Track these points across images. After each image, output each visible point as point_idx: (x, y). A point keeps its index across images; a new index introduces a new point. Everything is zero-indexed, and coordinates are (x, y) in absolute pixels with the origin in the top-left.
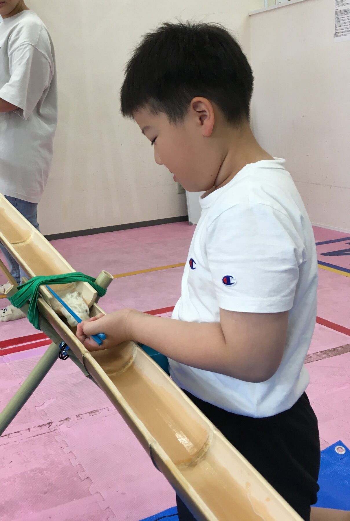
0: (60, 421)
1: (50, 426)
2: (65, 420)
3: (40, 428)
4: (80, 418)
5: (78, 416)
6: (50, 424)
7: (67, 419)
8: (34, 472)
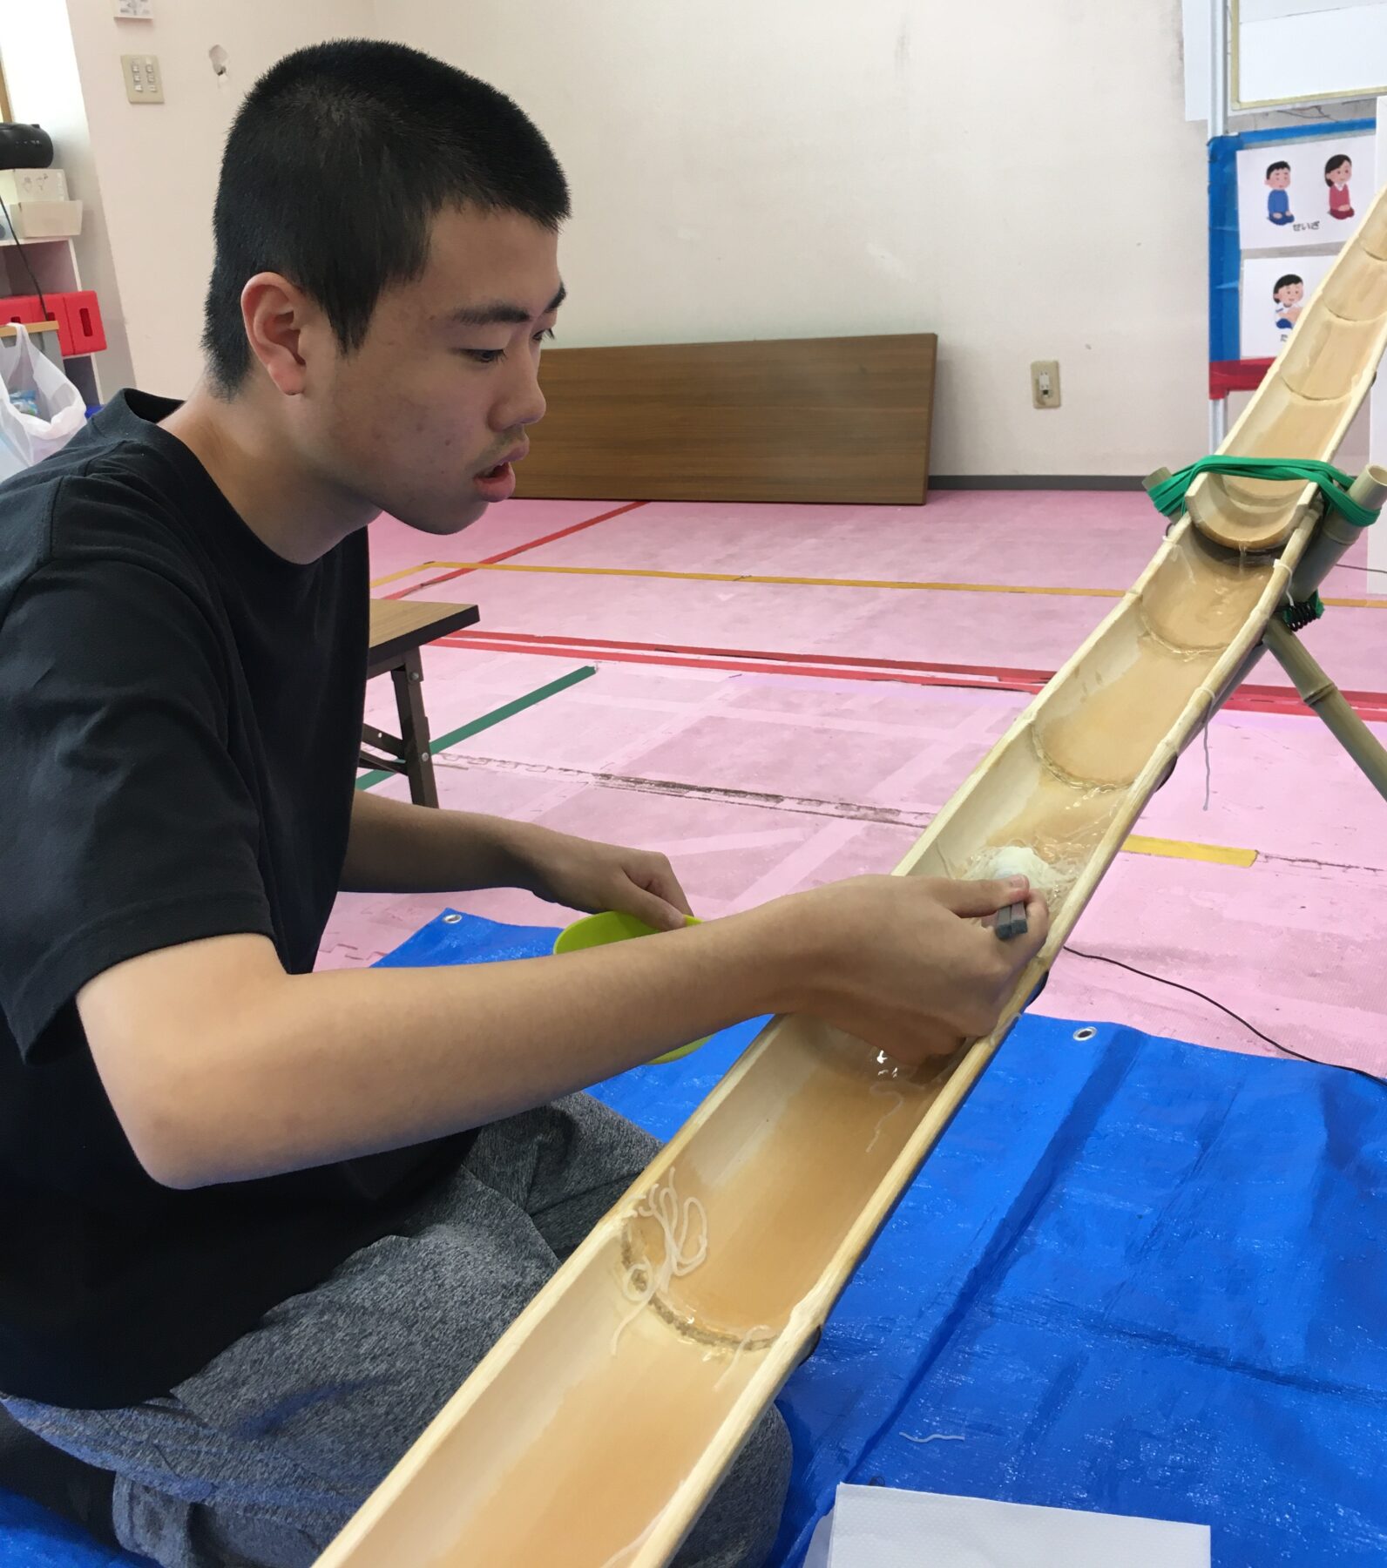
8: (1327, 938)
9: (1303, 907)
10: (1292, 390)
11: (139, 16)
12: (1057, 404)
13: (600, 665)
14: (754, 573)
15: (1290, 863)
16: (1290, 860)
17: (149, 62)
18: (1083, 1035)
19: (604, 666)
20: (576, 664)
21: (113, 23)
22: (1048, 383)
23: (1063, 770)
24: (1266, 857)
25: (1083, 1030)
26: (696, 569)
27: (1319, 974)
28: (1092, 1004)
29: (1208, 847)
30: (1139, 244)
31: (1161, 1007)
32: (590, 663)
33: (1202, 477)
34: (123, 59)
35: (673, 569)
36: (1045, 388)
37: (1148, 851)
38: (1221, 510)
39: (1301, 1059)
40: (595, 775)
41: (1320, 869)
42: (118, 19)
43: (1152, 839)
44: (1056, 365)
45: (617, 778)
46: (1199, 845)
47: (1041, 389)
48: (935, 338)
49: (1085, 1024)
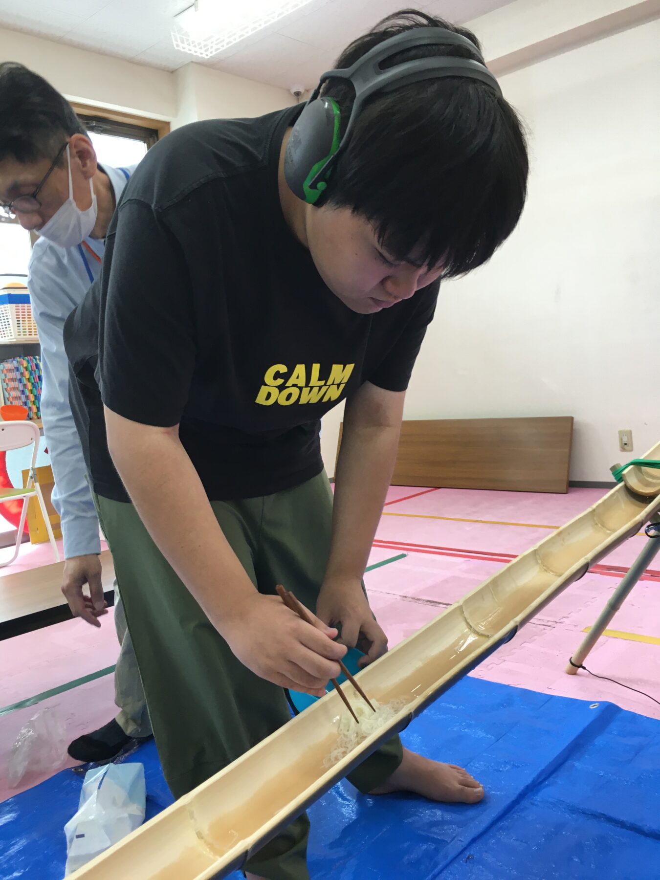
12: (631, 449)
13: (409, 553)
14: (483, 519)
18: (593, 706)
19: (411, 554)
20: (400, 552)
22: (626, 440)
23: (548, 568)
25: (594, 704)
26: (458, 516)
32: (405, 552)
33: (631, 467)
35: (446, 516)
36: (626, 442)
37: (640, 641)
38: (639, 481)
40: (401, 596)
43: (643, 636)
44: (630, 432)
45: (410, 598)
47: (624, 443)
48: (572, 418)
49: (595, 702)
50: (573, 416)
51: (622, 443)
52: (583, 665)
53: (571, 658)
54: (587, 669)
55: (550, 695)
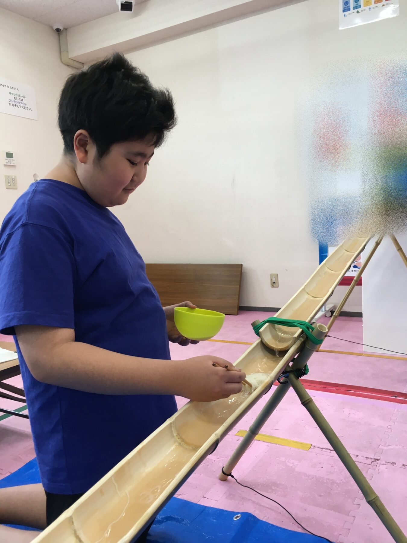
0: (386, 462)
1: (376, 461)
2: (391, 463)
3: (366, 459)
4: (404, 467)
5: (405, 465)
6: (376, 460)
7: (394, 463)
8: (328, 481)
9: (322, 468)
10: (308, 294)
11: (12, 164)
12: (277, 286)
15: (321, 449)
16: (322, 448)
17: (13, 177)
18: (236, 518)
21: (3, 165)
22: (275, 280)
24: (314, 447)
25: (237, 516)
27: (322, 495)
28: (243, 505)
29: (296, 442)
30: (301, 241)
31: (266, 507)
33: (267, 324)
34: (5, 176)
37: (276, 443)
38: (273, 337)
39: (310, 533)
41: (331, 452)
42: (5, 165)
43: (278, 438)
44: (277, 274)
46: (293, 442)
47: (273, 282)
48: (242, 265)
49: (238, 513)
50: (242, 264)
51: (272, 282)
52: (232, 474)
53: (223, 467)
54: (234, 477)
55: (204, 506)
